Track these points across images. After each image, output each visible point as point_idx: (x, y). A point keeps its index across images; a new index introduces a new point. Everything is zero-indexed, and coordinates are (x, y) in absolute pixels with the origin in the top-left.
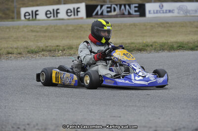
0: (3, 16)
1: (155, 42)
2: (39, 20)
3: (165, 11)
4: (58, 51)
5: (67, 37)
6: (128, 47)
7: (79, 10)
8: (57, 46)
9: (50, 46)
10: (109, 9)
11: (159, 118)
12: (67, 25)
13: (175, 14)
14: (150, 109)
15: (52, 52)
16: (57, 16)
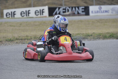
3: (102, 12)
5: (35, 30)
7: (43, 11)
8: (27, 36)
9: (22, 36)
10: (64, 11)
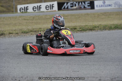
0: (7, 10)
1: (100, 25)
2: (29, 13)
3: (106, 6)
4: (41, 32)
5: (46, 23)
6: (84, 28)
7: (53, 6)
8: (40, 28)
9: (36, 28)
10: (72, 5)
11: (103, 72)
12: (46, 15)
13: (113, 7)
14: (97, 66)
15: (37, 32)
16: (40, 10)
